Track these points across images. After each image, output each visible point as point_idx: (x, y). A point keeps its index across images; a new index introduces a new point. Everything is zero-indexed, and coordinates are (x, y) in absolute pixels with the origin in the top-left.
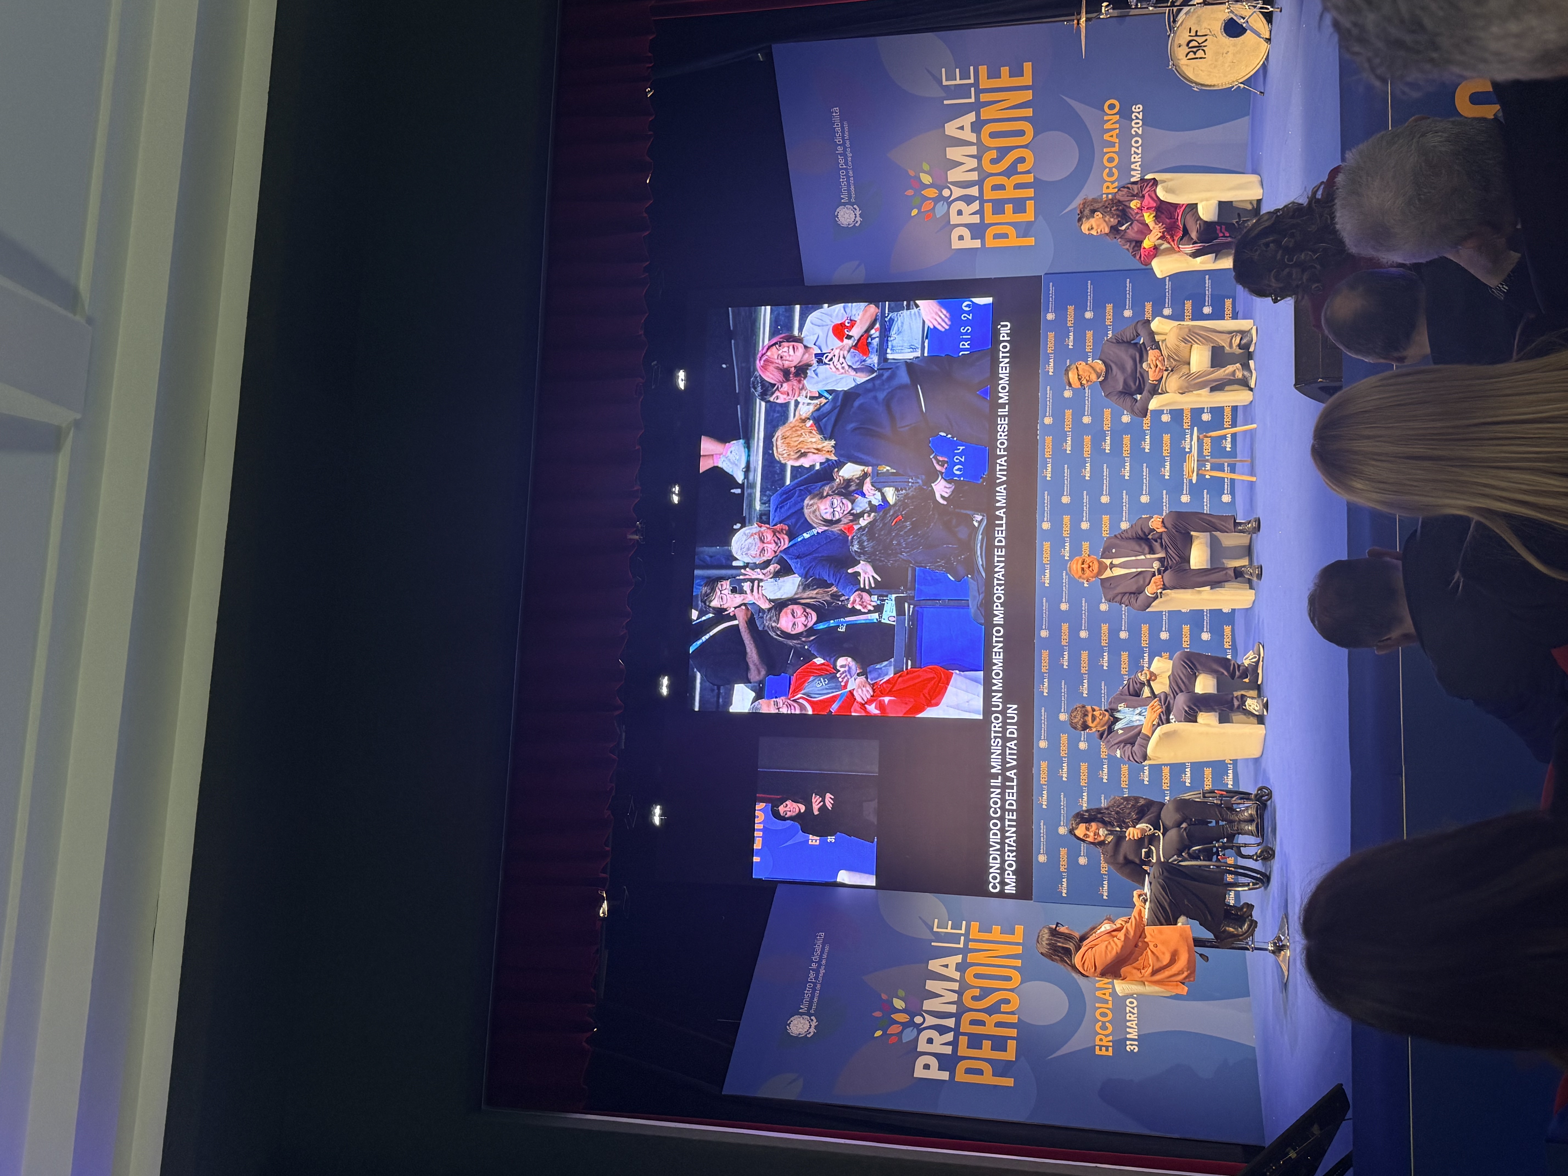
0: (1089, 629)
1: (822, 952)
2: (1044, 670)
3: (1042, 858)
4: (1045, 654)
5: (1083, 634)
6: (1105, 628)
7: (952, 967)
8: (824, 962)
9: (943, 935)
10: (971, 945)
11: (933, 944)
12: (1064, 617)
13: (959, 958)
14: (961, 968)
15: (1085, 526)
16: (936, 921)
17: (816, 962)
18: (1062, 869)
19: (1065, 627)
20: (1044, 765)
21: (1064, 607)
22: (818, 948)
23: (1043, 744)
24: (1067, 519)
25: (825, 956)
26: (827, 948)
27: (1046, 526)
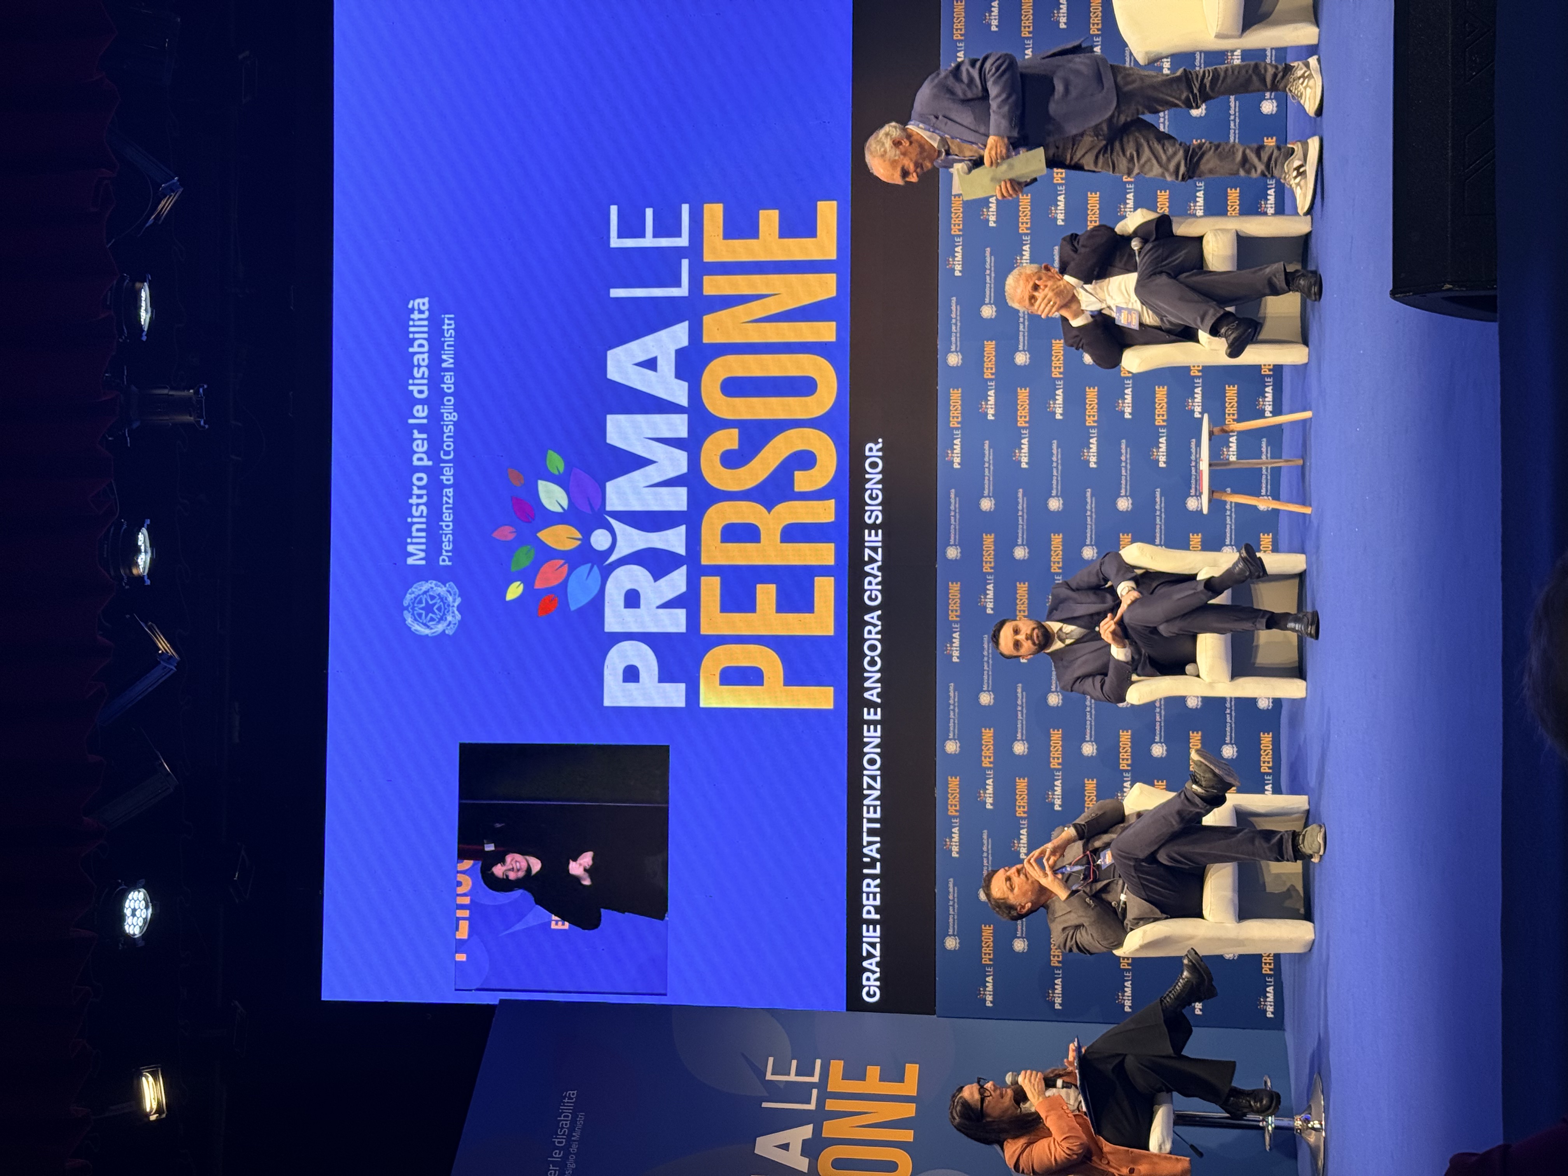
0: (1029, 544)
1: (572, 1129)
2: (953, 616)
3: (951, 943)
4: (955, 588)
5: (1020, 553)
6: (1057, 540)
7: (796, 1147)
8: (574, 1148)
9: (782, 1086)
10: (831, 1105)
11: (764, 1105)
12: (988, 522)
13: (807, 1131)
14: (811, 1149)
15: (1021, 359)
16: (771, 1060)
17: (559, 1148)
18: (986, 960)
19: (989, 540)
20: (954, 783)
21: (986, 504)
22: (565, 1122)
23: (952, 747)
24: (990, 347)
25: (576, 1135)
26: (580, 1121)
27: (954, 359)
